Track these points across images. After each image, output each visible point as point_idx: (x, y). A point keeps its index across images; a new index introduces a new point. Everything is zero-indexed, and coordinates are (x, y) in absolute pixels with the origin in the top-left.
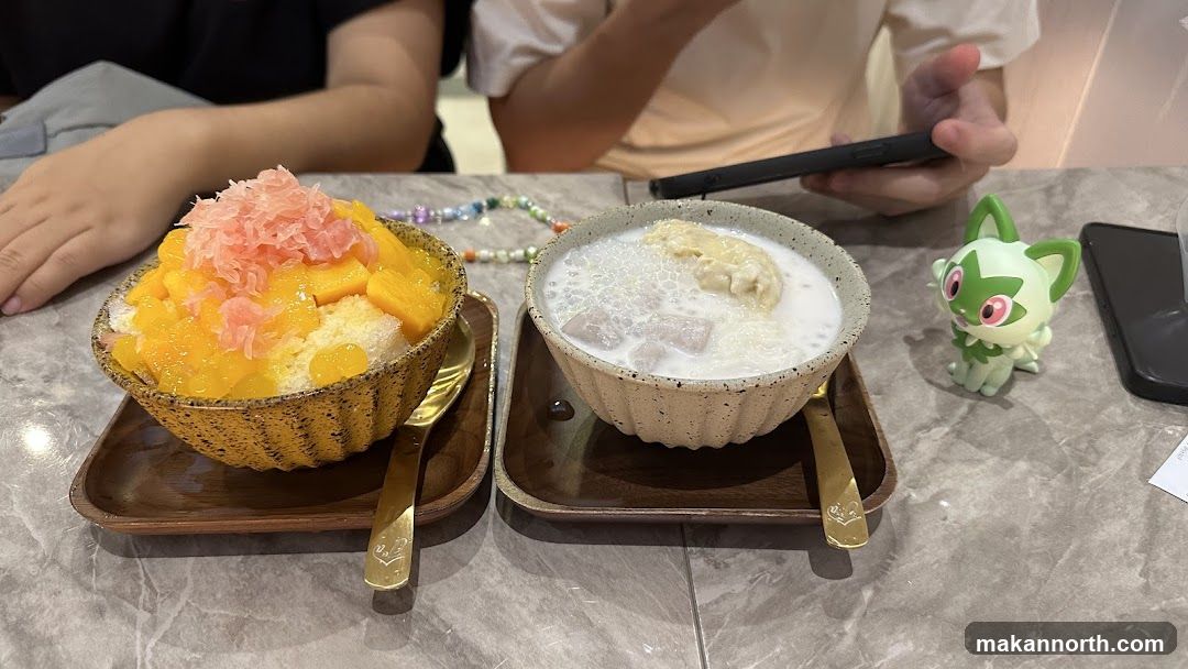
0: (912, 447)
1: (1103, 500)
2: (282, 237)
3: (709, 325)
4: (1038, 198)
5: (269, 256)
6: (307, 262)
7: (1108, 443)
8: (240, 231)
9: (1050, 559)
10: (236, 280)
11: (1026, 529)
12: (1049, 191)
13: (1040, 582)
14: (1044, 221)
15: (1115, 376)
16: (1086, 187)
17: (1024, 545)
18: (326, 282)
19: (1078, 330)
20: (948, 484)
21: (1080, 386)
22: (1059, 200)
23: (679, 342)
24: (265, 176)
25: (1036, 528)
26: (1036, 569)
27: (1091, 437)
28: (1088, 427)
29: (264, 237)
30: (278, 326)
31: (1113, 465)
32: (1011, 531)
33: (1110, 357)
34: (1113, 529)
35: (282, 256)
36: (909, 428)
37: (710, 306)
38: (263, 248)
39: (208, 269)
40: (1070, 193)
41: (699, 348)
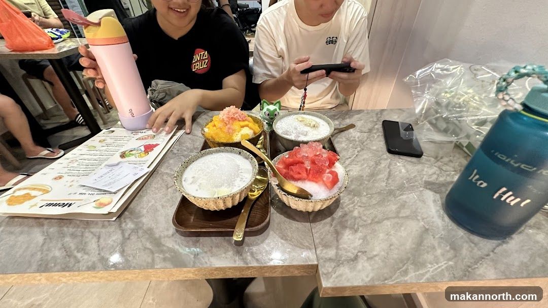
0: (344, 162)
1: (380, 172)
2: (236, 116)
3: (307, 132)
4: (375, 115)
5: (233, 119)
6: (239, 121)
7: (382, 162)
8: (229, 115)
9: (369, 181)
10: (227, 122)
11: (365, 176)
12: (377, 114)
13: (366, 184)
14: (375, 120)
15: (386, 150)
16: (385, 113)
17: (364, 179)
18: (242, 123)
19: (380, 141)
20: (351, 168)
21: (378, 151)
22: (379, 116)
23: (302, 134)
24: (231, 107)
25: (367, 176)
26: (366, 183)
27: (379, 160)
28: (379, 159)
29: (232, 116)
30: (234, 130)
31: (383, 165)
32: (362, 176)
33: (385, 146)
34: (381, 176)
35: (235, 119)
36: (344, 159)
37: (307, 129)
38: (232, 118)
39: (223, 120)
40: (381, 114)
41: (306, 135)
